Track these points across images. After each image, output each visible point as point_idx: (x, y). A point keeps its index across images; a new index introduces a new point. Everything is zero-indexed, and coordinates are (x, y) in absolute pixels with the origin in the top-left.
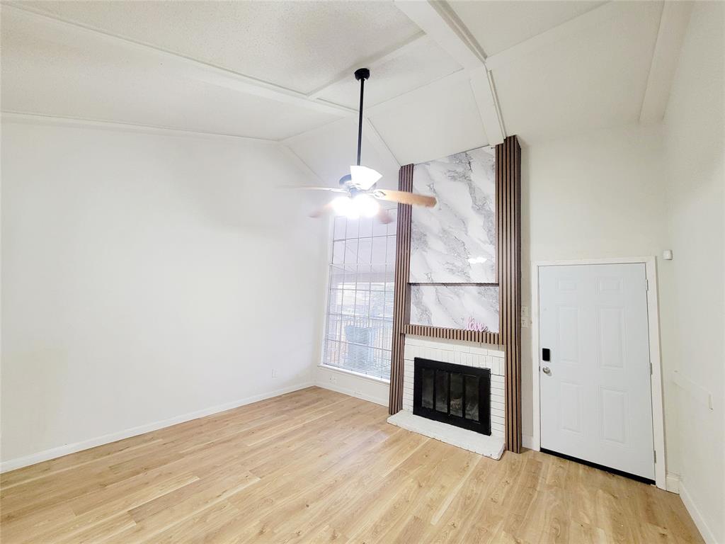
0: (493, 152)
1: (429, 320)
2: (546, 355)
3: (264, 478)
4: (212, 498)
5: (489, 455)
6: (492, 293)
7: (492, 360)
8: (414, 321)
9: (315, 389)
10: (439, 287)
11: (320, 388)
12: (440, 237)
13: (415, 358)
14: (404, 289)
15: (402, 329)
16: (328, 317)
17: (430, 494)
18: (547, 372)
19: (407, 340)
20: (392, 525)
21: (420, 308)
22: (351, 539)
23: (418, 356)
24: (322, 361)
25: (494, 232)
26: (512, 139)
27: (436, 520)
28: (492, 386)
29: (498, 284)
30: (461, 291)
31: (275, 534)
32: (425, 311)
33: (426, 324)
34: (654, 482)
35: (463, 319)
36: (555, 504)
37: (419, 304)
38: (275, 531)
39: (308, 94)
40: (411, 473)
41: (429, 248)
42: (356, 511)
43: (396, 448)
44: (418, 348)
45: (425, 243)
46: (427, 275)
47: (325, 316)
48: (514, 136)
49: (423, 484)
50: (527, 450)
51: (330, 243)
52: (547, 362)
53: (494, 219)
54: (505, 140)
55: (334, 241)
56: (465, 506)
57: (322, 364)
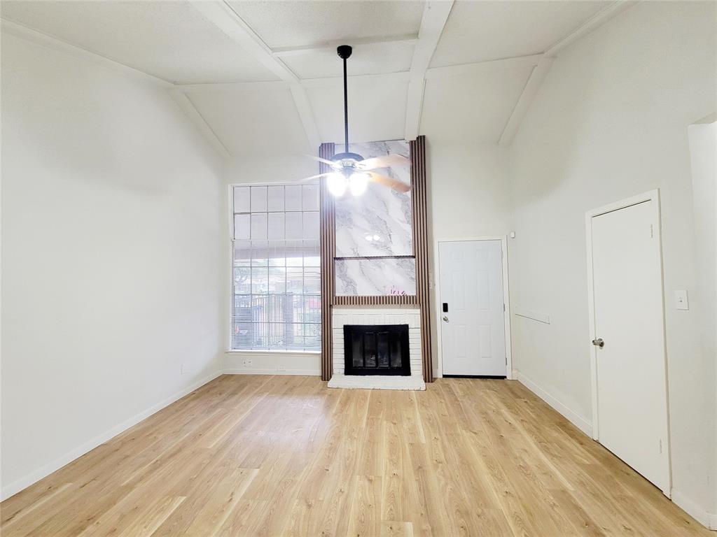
0: (408, 146)
1: (354, 290)
2: (445, 307)
3: (261, 468)
4: (224, 506)
5: (419, 388)
6: (408, 263)
7: (409, 317)
8: (339, 292)
9: (225, 378)
10: (362, 261)
11: (232, 375)
12: (364, 216)
13: (345, 326)
14: (330, 263)
15: (329, 300)
16: (234, 299)
17: (406, 426)
18: (445, 320)
19: (335, 311)
20: (401, 454)
21: (345, 280)
22: (383, 476)
23: (346, 324)
24: (230, 346)
25: (410, 214)
26: (423, 138)
27: (423, 439)
28: (410, 337)
29: (414, 257)
30: (382, 263)
31: (323, 501)
32: (350, 283)
33: (351, 294)
34: (505, 377)
35: (384, 287)
36: (473, 405)
37: (344, 277)
38: (321, 499)
39: (273, 50)
40: (381, 417)
41: (354, 225)
42: (368, 457)
43: (353, 404)
44: (344, 317)
45: (350, 221)
46: (353, 249)
47: (231, 298)
48: (424, 136)
49: (395, 421)
50: (435, 379)
51: (231, 215)
52: (446, 313)
53: (410, 203)
54: (418, 138)
55: (234, 214)
56: (432, 425)
57: (230, 350)
